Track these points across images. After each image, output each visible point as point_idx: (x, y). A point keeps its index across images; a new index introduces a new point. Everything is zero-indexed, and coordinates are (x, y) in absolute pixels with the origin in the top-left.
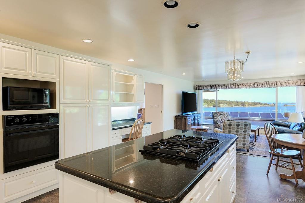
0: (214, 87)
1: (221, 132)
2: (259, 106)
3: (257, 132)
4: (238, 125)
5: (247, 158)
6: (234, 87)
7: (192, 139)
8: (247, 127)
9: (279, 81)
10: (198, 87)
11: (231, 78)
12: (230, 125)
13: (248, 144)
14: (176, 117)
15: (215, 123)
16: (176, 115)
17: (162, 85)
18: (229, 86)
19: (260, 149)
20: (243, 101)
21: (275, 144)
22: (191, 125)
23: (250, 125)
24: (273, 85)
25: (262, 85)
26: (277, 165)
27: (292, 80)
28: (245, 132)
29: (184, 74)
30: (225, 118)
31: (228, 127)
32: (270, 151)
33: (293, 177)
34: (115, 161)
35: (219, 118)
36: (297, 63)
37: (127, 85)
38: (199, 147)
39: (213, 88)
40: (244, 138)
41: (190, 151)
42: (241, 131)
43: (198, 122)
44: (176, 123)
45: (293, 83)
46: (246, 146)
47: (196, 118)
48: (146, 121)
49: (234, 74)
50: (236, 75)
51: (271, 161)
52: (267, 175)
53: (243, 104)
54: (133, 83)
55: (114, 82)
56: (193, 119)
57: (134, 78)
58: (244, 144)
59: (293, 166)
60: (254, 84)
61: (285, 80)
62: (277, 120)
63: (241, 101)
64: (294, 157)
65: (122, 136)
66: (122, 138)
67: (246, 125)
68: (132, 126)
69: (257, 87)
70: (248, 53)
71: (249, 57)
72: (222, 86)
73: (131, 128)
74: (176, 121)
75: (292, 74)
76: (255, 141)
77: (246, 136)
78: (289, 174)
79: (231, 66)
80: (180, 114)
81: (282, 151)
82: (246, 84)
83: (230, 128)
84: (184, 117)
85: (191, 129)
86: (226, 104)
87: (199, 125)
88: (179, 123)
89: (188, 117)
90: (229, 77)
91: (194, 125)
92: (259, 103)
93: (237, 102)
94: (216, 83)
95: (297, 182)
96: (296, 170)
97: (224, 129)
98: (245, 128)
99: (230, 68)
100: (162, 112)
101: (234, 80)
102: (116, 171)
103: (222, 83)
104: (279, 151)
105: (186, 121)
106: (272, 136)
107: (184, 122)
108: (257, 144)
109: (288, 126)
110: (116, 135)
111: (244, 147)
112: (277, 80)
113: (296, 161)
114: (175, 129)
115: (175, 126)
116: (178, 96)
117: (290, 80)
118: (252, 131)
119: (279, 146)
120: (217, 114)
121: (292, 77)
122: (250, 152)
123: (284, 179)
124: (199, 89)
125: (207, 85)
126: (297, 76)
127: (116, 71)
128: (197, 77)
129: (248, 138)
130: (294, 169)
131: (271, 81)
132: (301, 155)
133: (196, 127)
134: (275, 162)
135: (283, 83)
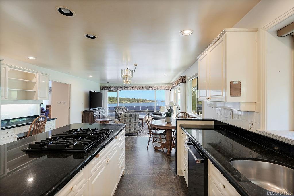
1: (119, 122)
2: (148, 102)
3: (144, 120)
4: (131, 116)
5: (136, 139)
6: (130, 88)
7: (87, 131)
8: (136, 117)
10: (103, 88)
11: (125, 82)
12: (125, 116)
13: (137, 129)
14: (84, 112)
15: (117, 115)
16: (84, 110)
17: (70, 85)
18: (126, 88)
19: (145, 131)
20: (138, 99)
21: (152, 128)
22: (97, 118)
23: (138, 115)
24: (153, 88)
25: (147, 88)
26: (153, 141)
27: (163, 86)
28: (135, 120)
29: (90, 76)
30: (124, 111)
31: (124, 118)
32: (149, 132)
33: (161, 147)
34: (7, 162)
35: (120, 111)
36: (164, 75)
37: (26, 82)
38: (89, 138)
39: (115, 89)
40: (135, 125)
41: (80, 142)
42: (128, 121)
43: (103, 115)
44: (84, 117)
45: (163, 88)
46: (136, 130)
47: (102, 112)
48: (52, 117)
49: (127, 79)
50: (128, 80)
51: (150, 139)
52: (147, 149)
53: (138, 101)
54: (34, 80)
55: (7, 78)
56: (99, 113)
57: (35, 76)
58: (135, 129)
59: (161, 140)
60: (142, 87)
61: (159, 85)
62: (155, 111)
63: (137, 99)
64: (162, 134)
65: (18, 135)
66: (17, 137)
67: (136, 116)
68: (31, 124)
69: (144, 89)
70: (136, 65)
71: (136, 68)
72: (121, 87)
73: (30, 125)
74: (84, 115)
75: (163, 82)
76: (143, 126)
77: (136, 123)
78: (159, 146)
79: (125, 73)
80: (87, 109)
81: (156, 131)
82: (137, 87)
83: (125, 119)
84: (91, 112)
85: (96, 122)
86: (127, 101)
87: (104, 117)
88: (86, 117)
89: (95, 111)
90: (123, 81)
91: (100, 117)
92: (148, 100)
93: (135, 99)
94: (117, 85)
95: (163, 150)
96: (163, 143)
97: (121, 120)
98: (135, 118)
99: (124, 74)
100: (69, 108)
101: (127, 84)
102: (9, 174)
104: (154, 131)
105: (93, 115)
106: (150, 122)
107: (91, 116)
108: (143, 128)
109: (161, 115)
110: (8, 135)
111: (135, 131)
113: (163, 137)
114: (83, 123)
115: (83, 120)
116: (86, 94)
118: (140, 119)
119: (154, 129)
120: (118, 108)
121: (163, 84)
122: (139, 134)
123: (156, 150)
124: (104, 89)
125: (111, 87)
126: (165, 84)
127: (9, 67)
128: (103, 80)
129: (137, 125)
130: (161, 142)
131: (152, 86)
132: (165, 132)
133: (101, 120)
134: (152, 139)
135: (158, 87)
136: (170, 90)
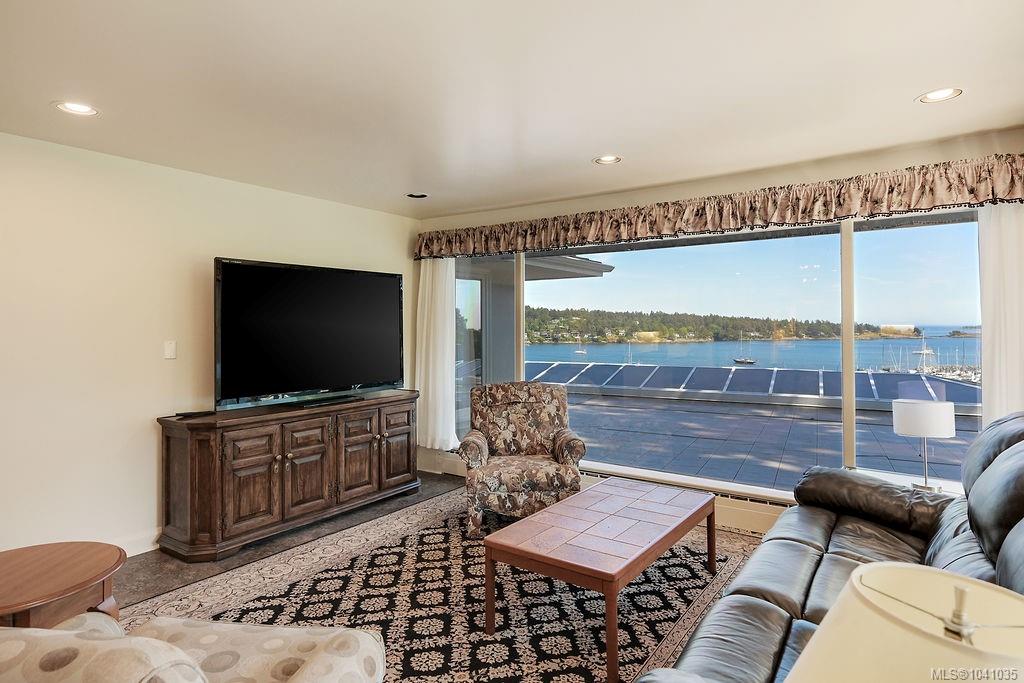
6: (594, 231)
9: (858, 179)
10: (424, 245)
24: (819, 206)
25: (749, 212)
27: (946, 166)
30: (538, 424)
35: (502, 422)
39: (491, 245)
44: (164, 466)
45: (956, 182)
60: (700, 212)
61: (896, 168)
74: (165, 454)
84: (196, 429)
105: (213, 457)
107: (195, 463)
112: (844, 173)
117: (930, 162)
120: (495, 400)
121: (944, 142)
126: (982, 136)
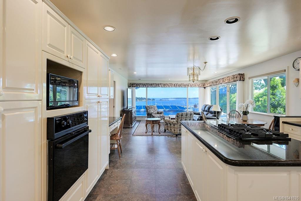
0: (145, 85)
6: (161, 86)
10: (132, 85)
12: (182, 115)
14: (123, 111)
18: (157, 85)
25: (180, 86)
31: (181, 117)
60: (174, 85)
69: (176, 87)
70: (205, 63)
72: (151, 85)
79: (191, 71)
82: (169, 84)
84: (130, 111)
94: (147, 82)
97: (178, 119)
98: (190, 117)
100: (114, 107)
103: (152, 82)
105: (131, 115)
124: (133, 87)
125: (140, 84)
128: (131, 76)
135: (192, 85)
136: (205, 88)
